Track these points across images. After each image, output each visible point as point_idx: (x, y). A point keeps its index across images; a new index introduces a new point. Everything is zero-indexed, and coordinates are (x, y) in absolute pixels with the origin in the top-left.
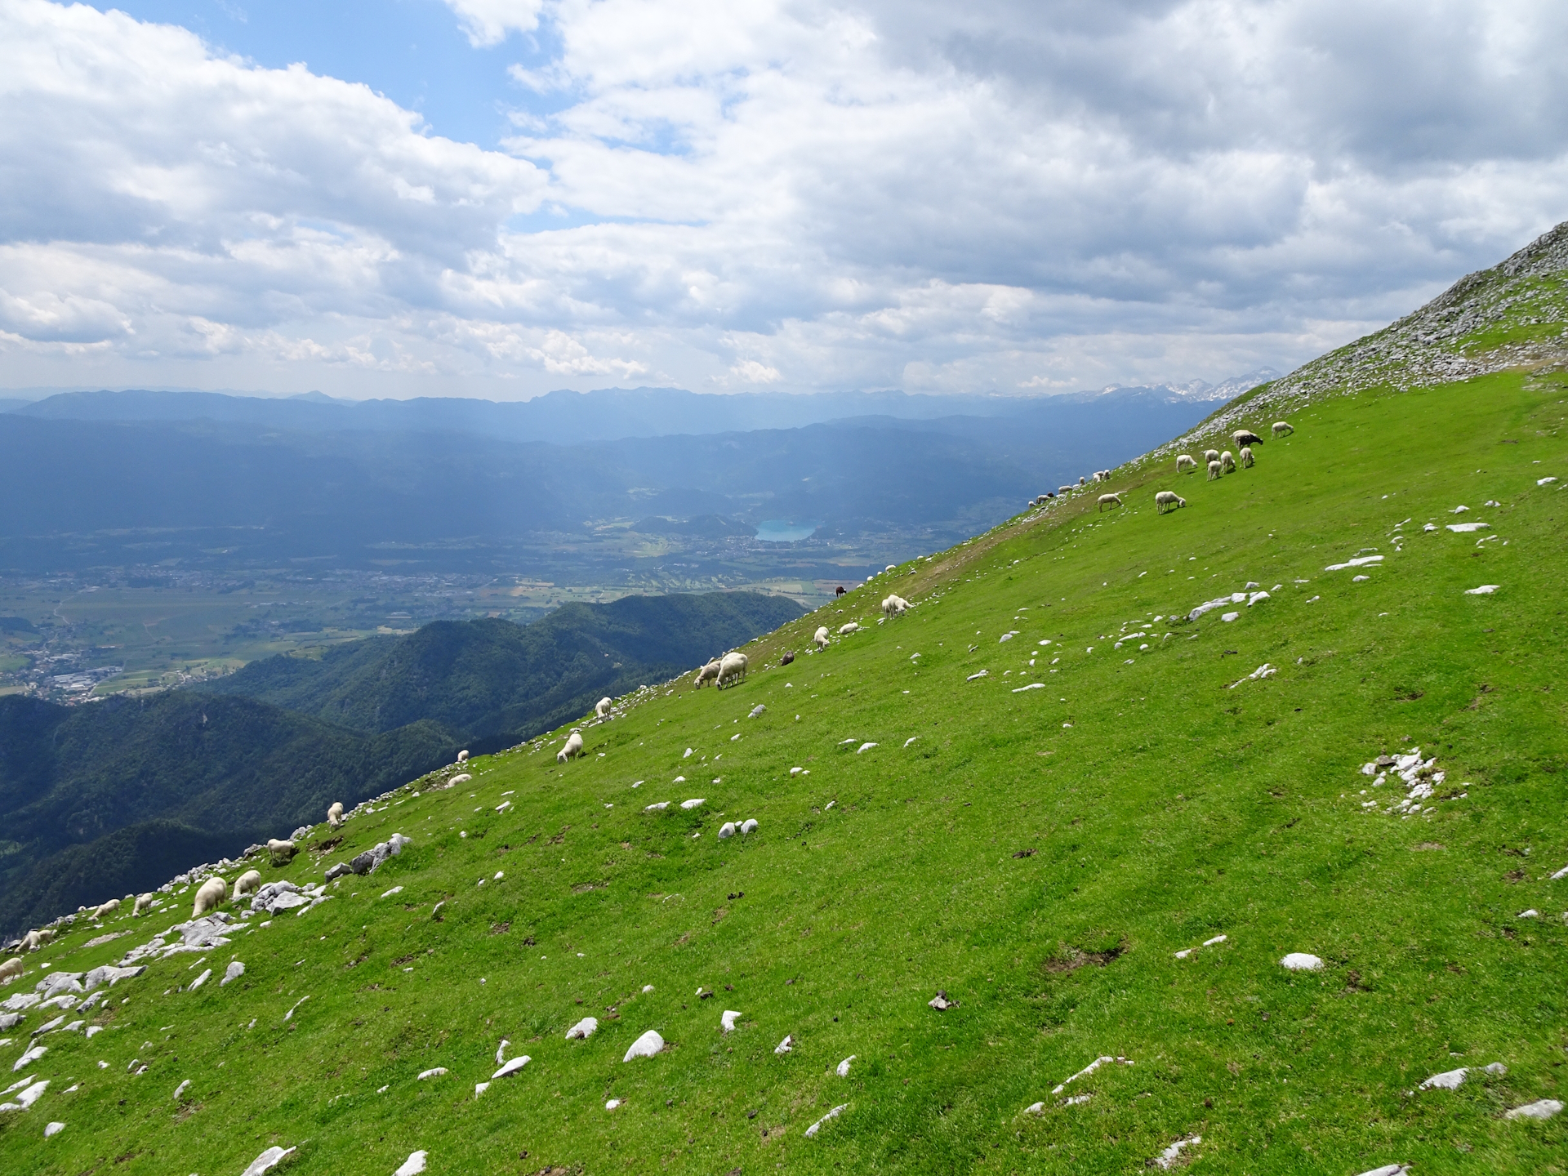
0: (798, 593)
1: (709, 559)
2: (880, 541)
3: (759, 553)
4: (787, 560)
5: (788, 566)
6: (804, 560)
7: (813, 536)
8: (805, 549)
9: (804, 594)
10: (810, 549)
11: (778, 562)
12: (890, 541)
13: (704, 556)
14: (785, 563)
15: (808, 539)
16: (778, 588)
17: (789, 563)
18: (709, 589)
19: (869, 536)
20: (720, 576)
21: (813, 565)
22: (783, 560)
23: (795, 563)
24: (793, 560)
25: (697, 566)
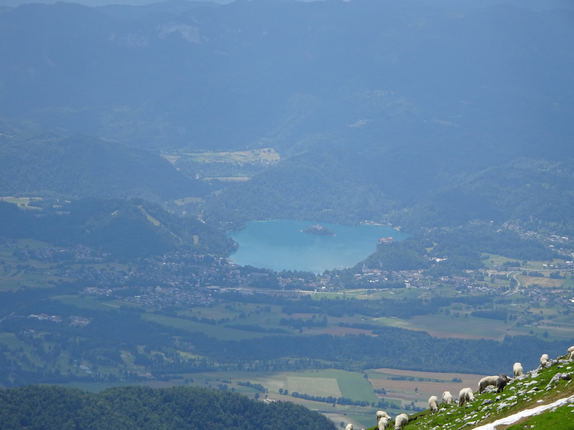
0: (331, 400)
1: (115, 305)
2: (530, 281)
3: (238, 297)
4: (305, 317)
5: (308, 332)
6: (346, 319)
7: (372, 263)
8: (350, 293)
9: (343, 401)
10: (361, 295)
11: (284, 322)
12: (557, 283)
13: (103, 298)
14: (299, 325)
15: (358, 269)
16: (281, 385)
17: (310, 324)
18: (113, 379)
19: (506, 266)
20: (141, 349)
21: (368, 333)
22: (296, 316)
23: (324, 324)
24: (319, 318)
25: (85, 322)
